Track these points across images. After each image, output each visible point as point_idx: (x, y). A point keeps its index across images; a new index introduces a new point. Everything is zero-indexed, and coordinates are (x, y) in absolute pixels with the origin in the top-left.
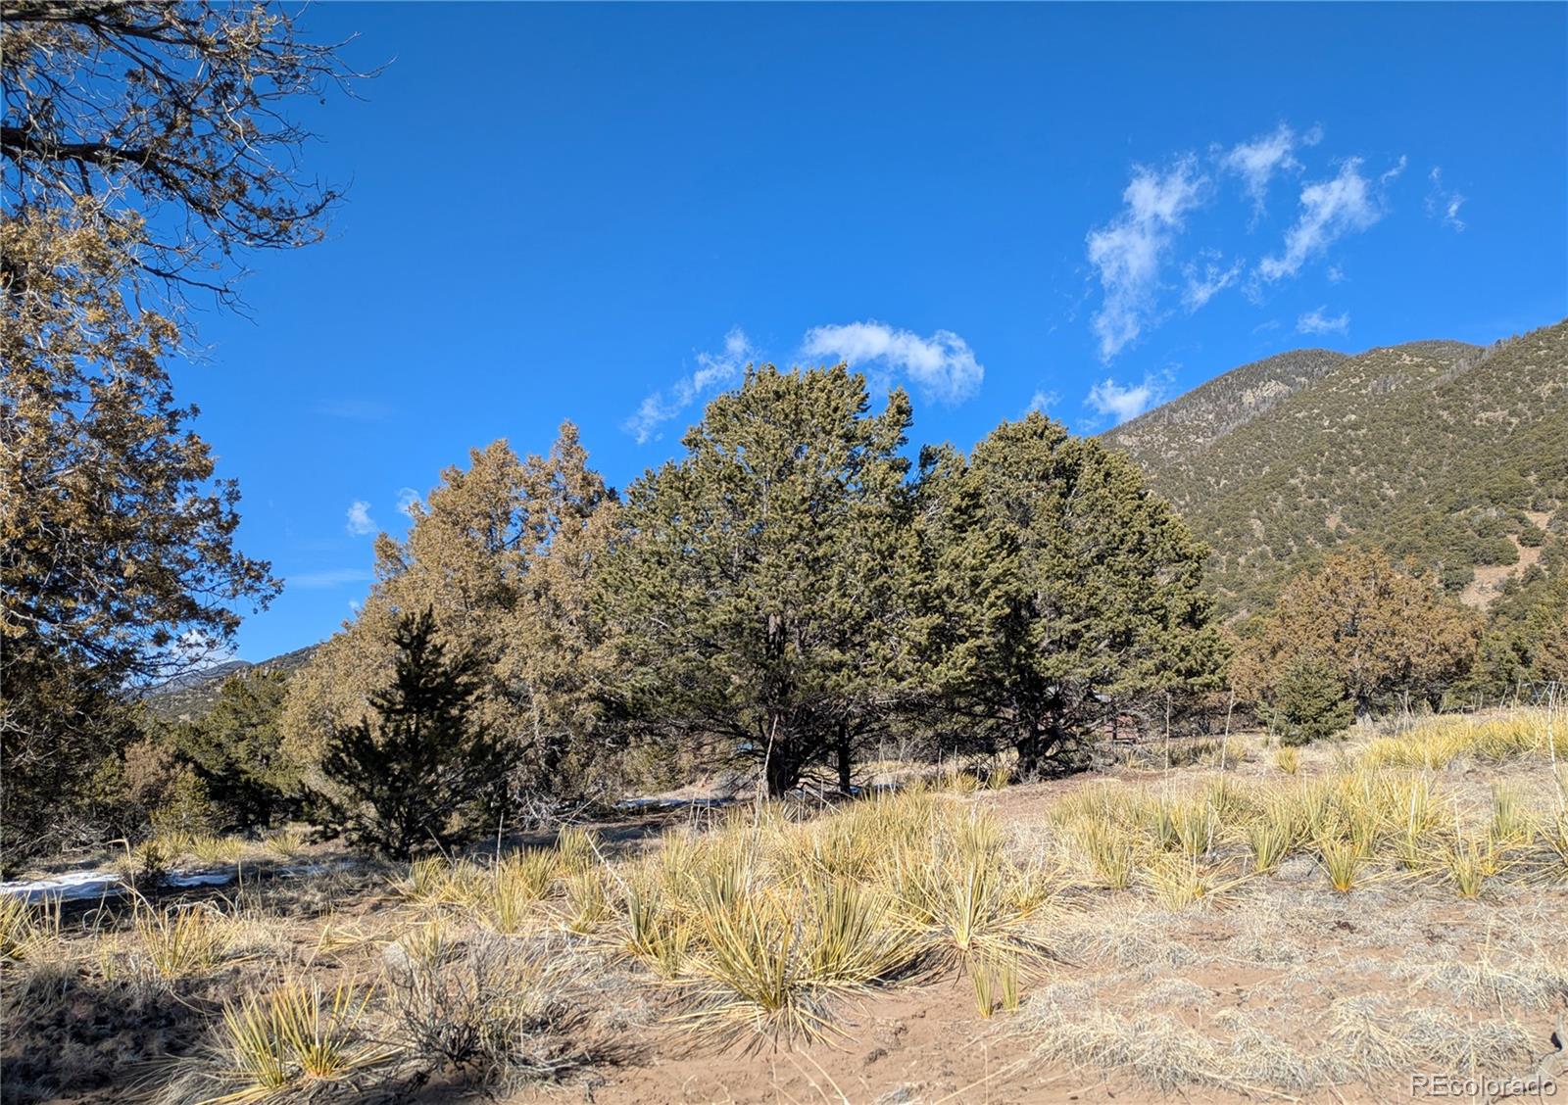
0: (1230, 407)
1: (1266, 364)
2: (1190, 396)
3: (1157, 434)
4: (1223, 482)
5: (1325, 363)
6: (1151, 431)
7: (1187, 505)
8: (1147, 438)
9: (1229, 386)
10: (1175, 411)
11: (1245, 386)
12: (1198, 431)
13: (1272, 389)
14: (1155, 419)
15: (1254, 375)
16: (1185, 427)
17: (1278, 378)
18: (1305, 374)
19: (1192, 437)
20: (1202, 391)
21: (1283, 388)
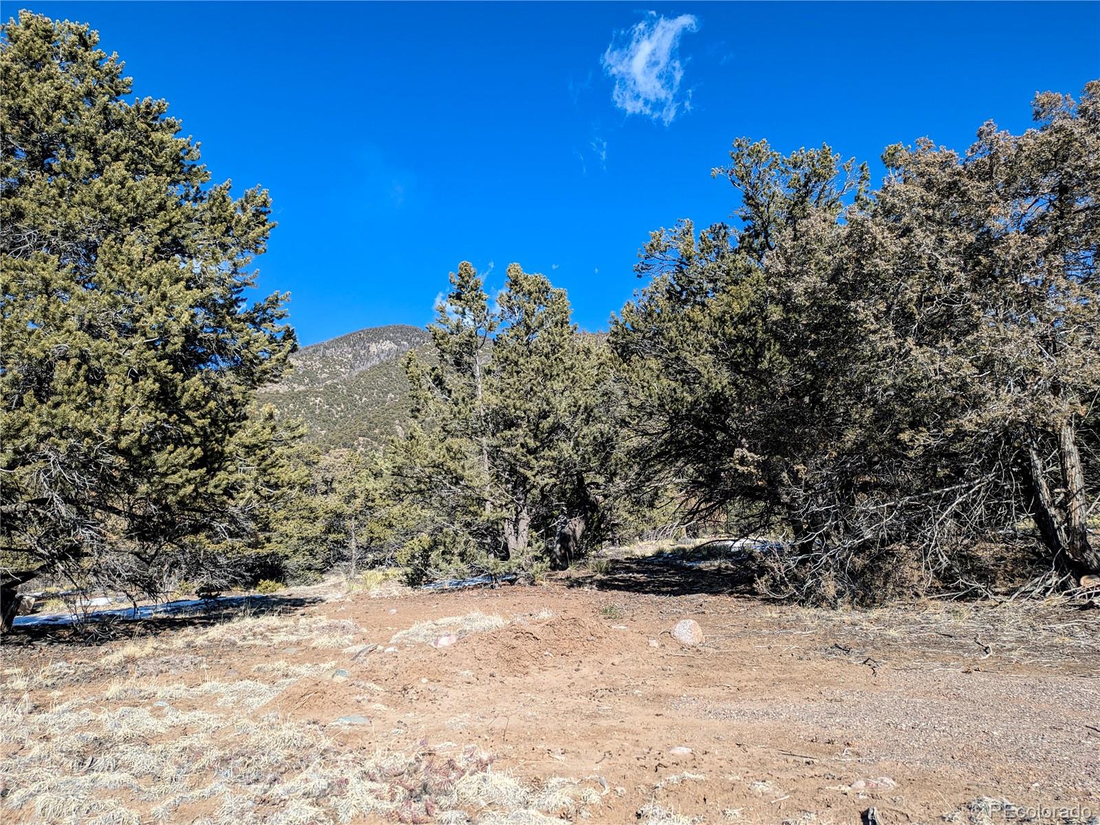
0: (362, 352)
1: (386, 329)
2: (337, 341)
3: (315, 361)
4: (364, 399)
5: (418, 336)
6: (311, 359)
7: (342, 411)
8: (309, 363)
9: (362, 339)
10: (328, 349)
11: (371, 340)
12: (341, 363)
13: (387, 345)
14: (314, 352)
15: (377, 335)
16: (334, 360)
17: (391, 339)
18: (407, 340)
19: (338, 367)
20: (346, 339)
21: (393, 345)
